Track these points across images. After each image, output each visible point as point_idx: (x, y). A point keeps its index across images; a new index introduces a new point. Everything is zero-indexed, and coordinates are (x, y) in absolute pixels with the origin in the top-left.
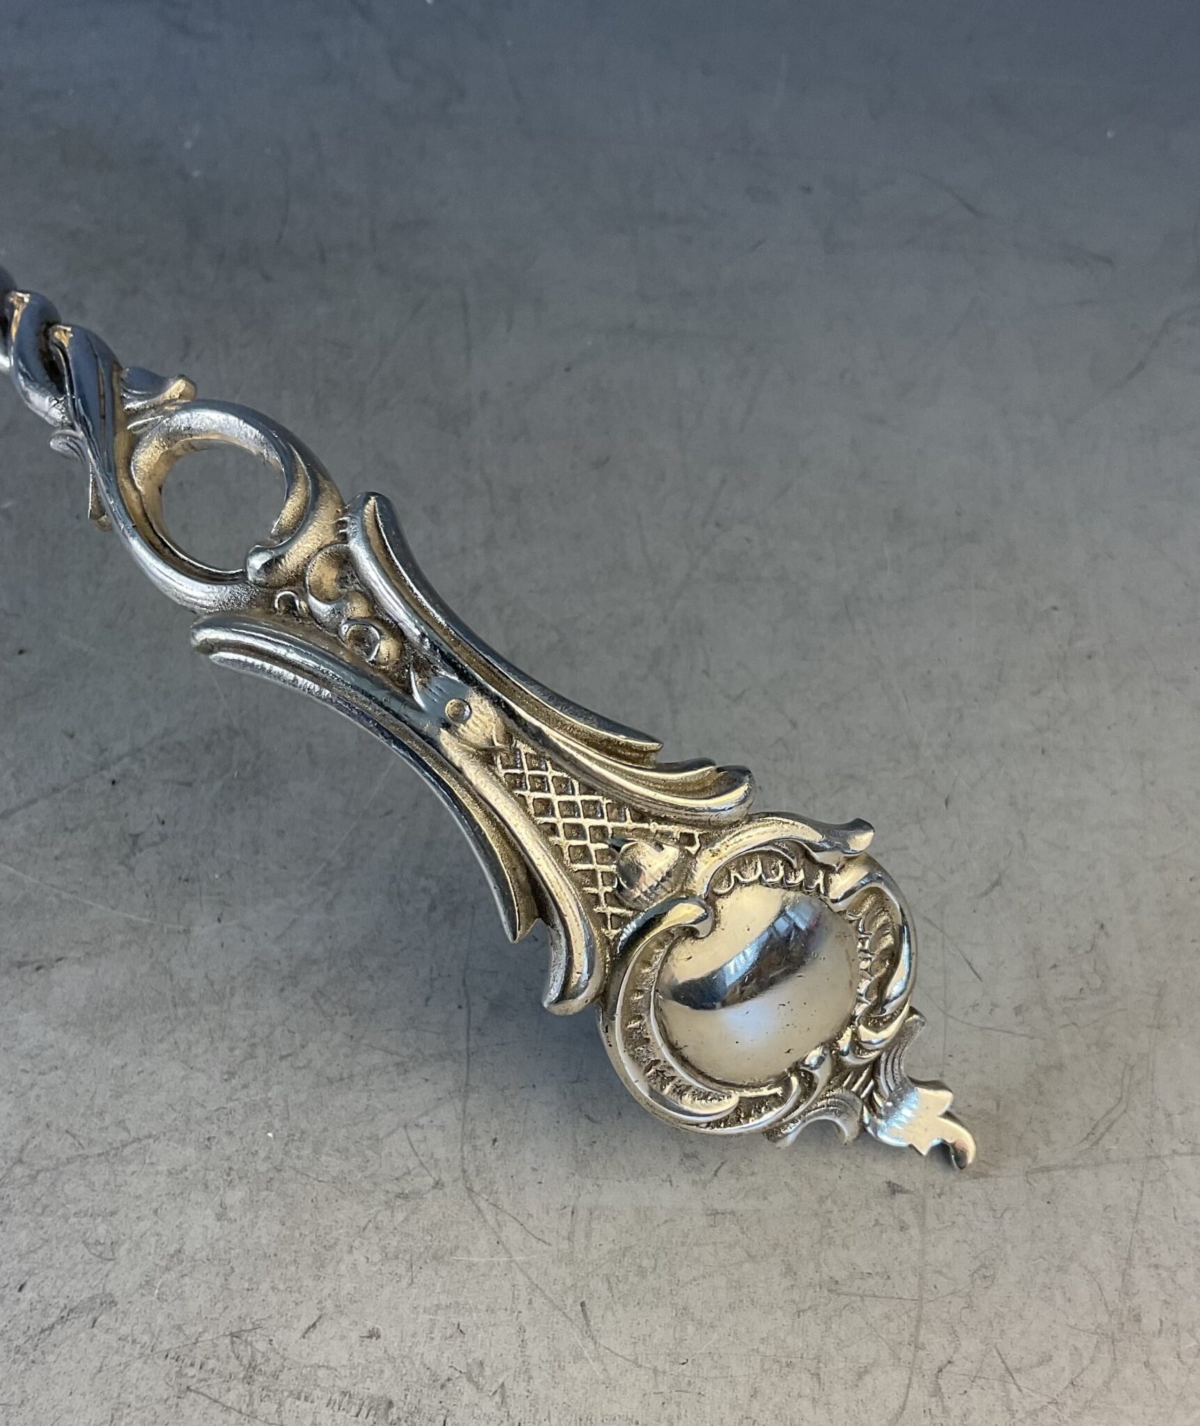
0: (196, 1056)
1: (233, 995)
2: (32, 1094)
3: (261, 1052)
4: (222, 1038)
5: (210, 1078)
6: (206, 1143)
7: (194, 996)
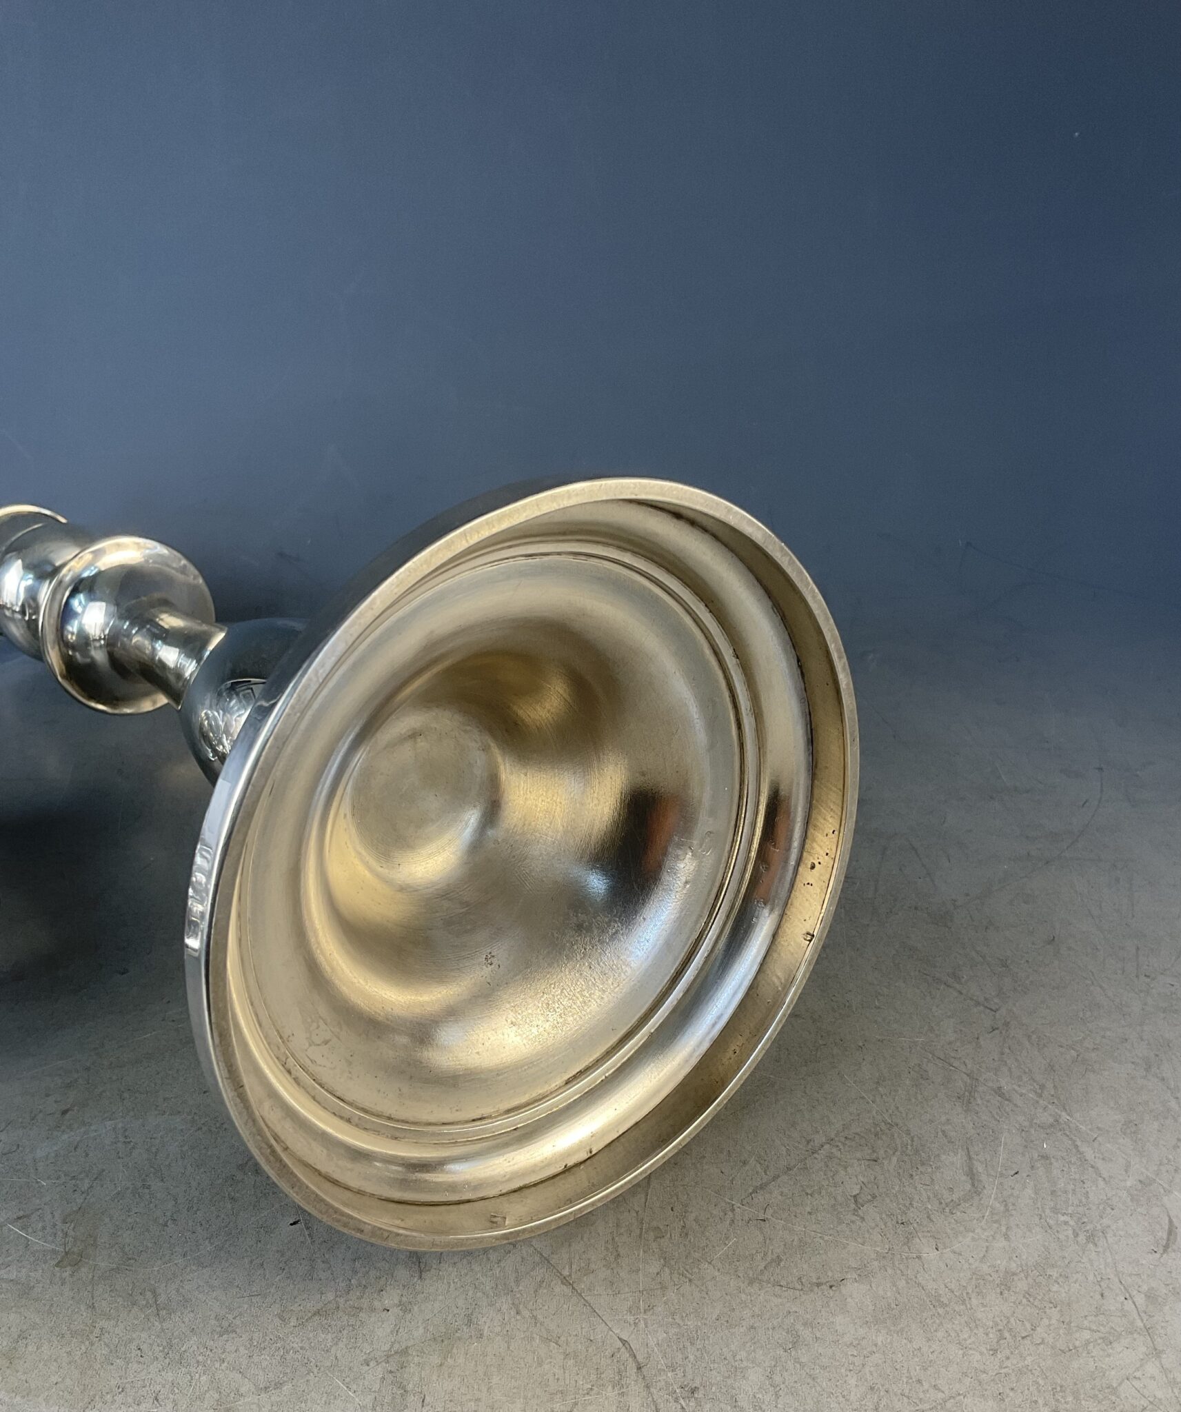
0: (965, 1340)
1: (970, 1298)
2: (867, 1369)
3: (1007, 1335)
4: (977, 1327)
5: (981, 1354)
6: (999, 1397)
7: (946, 1301)
